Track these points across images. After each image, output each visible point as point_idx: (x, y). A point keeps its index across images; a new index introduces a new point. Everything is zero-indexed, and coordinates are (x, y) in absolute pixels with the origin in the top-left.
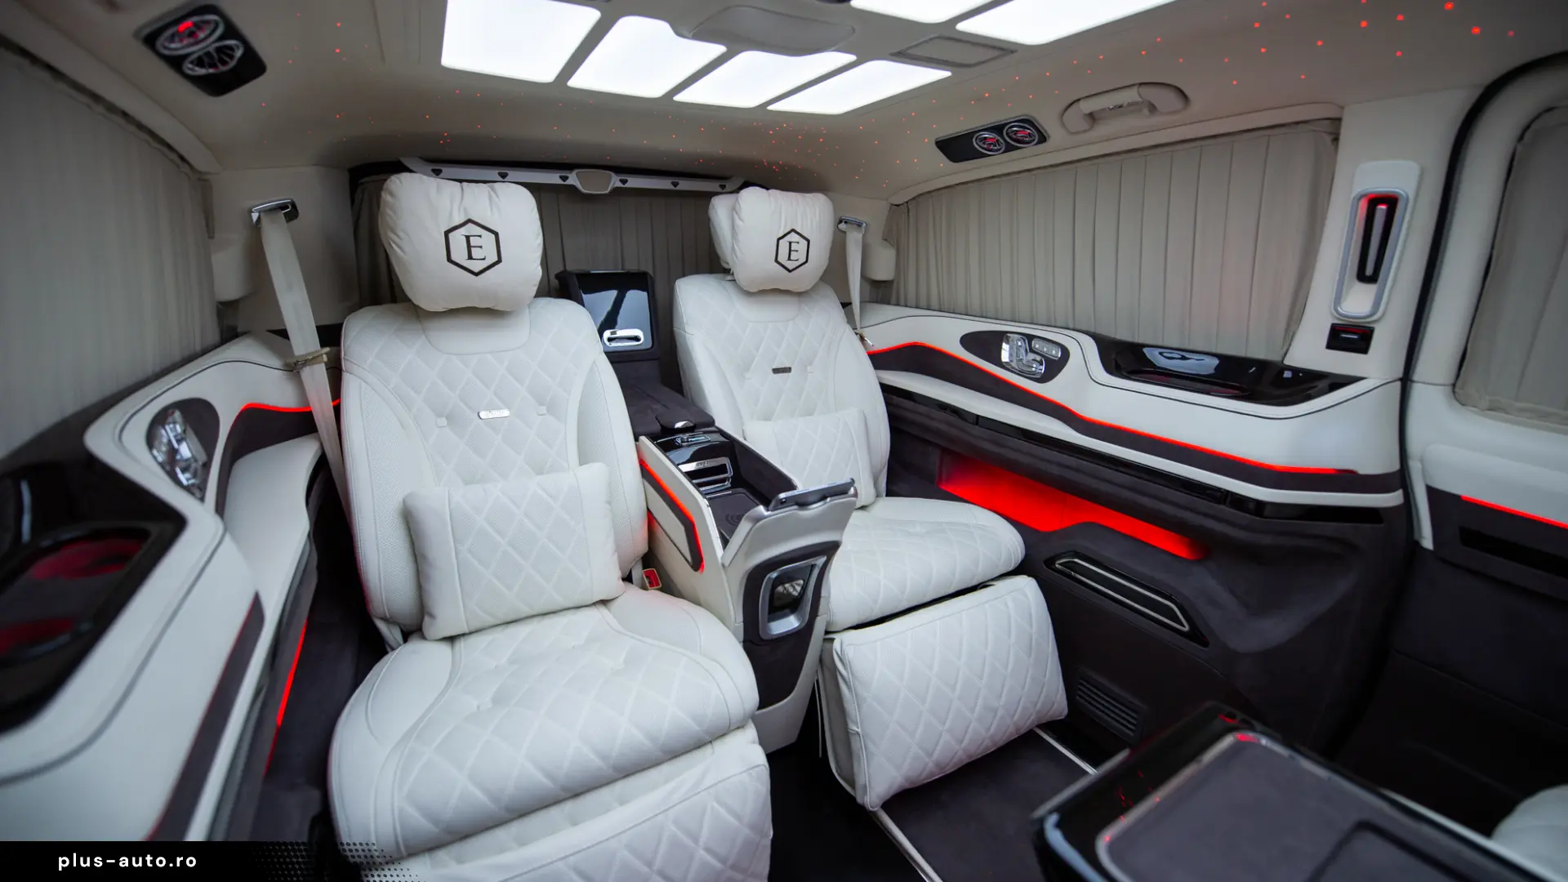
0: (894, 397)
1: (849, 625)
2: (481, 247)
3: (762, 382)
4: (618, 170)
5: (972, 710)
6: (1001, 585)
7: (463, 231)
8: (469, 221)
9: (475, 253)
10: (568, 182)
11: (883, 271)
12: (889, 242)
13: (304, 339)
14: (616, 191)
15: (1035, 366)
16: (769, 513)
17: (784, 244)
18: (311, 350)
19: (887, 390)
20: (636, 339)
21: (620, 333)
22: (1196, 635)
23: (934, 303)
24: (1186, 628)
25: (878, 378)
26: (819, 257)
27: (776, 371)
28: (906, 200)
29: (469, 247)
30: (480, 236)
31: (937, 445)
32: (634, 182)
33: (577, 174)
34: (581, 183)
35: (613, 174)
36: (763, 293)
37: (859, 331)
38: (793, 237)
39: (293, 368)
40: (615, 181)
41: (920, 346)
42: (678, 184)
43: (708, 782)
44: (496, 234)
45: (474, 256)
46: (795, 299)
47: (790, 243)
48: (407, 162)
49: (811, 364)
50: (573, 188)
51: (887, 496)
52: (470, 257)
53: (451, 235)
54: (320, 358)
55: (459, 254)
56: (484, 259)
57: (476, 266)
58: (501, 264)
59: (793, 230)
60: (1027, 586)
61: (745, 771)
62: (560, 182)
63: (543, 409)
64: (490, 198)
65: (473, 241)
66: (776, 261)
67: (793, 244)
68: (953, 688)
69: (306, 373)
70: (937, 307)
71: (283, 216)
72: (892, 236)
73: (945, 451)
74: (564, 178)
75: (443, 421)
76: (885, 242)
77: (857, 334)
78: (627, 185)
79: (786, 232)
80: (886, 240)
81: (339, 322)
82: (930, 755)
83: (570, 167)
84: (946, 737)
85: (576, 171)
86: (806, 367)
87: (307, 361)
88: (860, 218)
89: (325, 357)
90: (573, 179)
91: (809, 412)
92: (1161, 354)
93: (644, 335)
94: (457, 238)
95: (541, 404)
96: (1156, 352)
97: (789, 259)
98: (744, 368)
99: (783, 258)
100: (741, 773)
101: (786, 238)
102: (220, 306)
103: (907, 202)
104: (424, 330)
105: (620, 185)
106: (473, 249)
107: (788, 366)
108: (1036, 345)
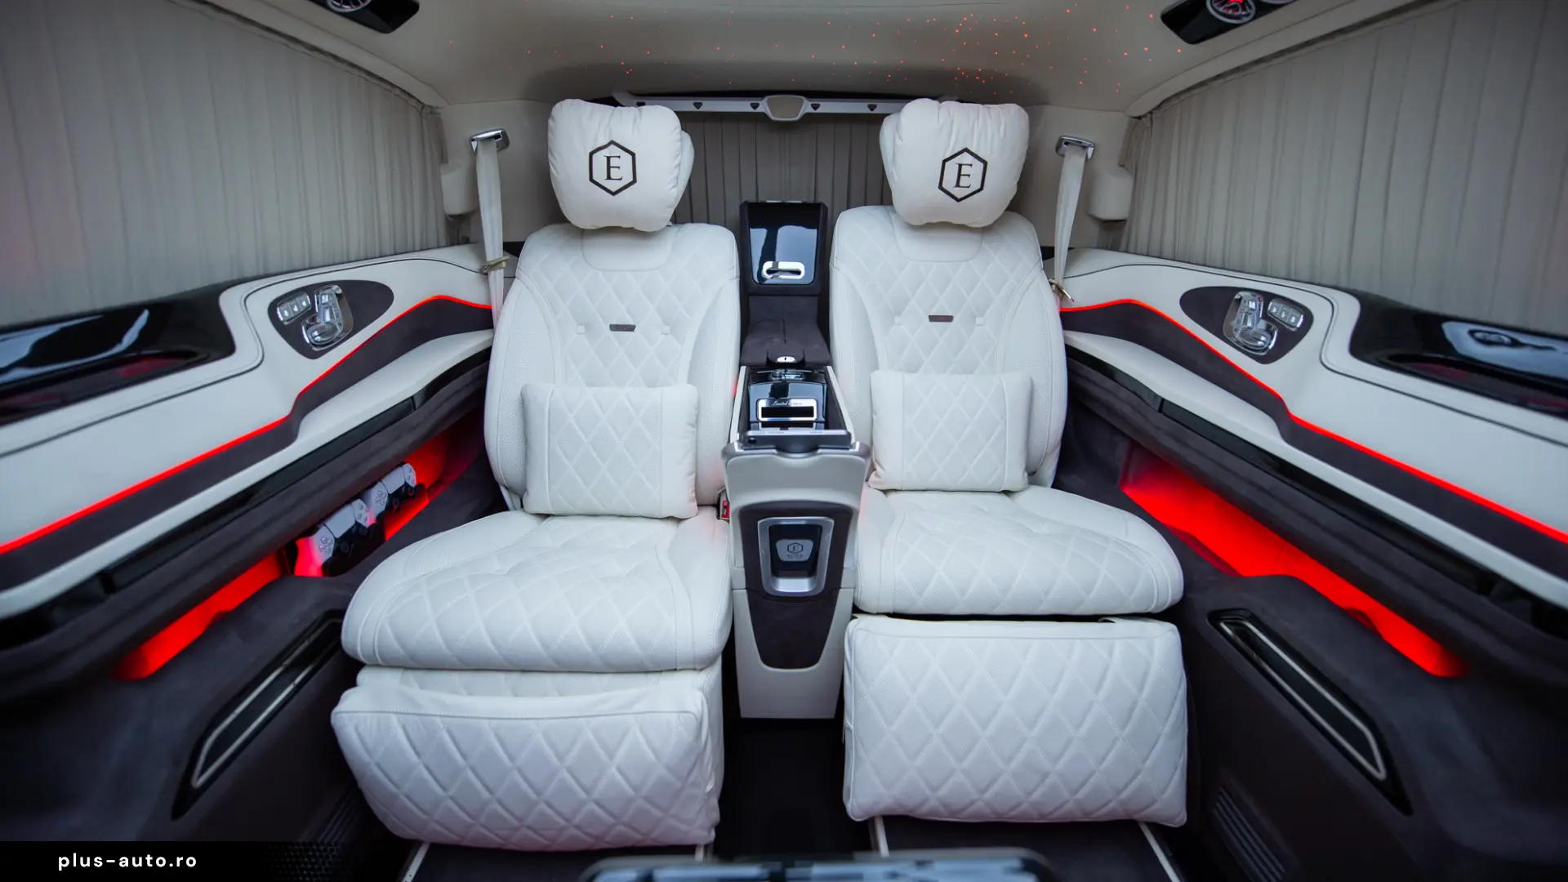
0: (1084, 366)
1: (886, 611)
2: (619, 167)
3: (913, 329)
4: (810, 94)
5: (1008, 760)
6: (1121, 625)
7: (605, 152)
8: (612, 143)
9: (614, 173)
10: (759, 110)
11: (1112, 204)
12: (1127, 169)
13: (494, 249)
14: (808, 118)
15: (1263, 338)
16: (742, 451)
17: (952, 168)
18: (497, 257)
19: (1072, 354)
20: (798, 272)
21: (782, 265)
22: (1394, 790)
23: (1168, 251)
24: (1381, 774)
25: (1065, 338)
26: (1002, 183)
27: (933, 318)
28: (1149, 109)
29: (609, 167)
30: (619, 157)
31: (1124, 435)
32: (827, 107)
33: (768, 101)
34: (771, 111)
35: (803, 98)
36: (929, 226)
37: (1058, 279)
38: (966, 158)
39: (485, 271)
40: (807, 107)
41: (1137, 305)
42: (875, 106)
43: (638, 707)
44: (633, 155)
45: (612, 176)
46: (977, 237)
47: (960, 166)
48: (618, 98)
49: (982, 315)
50: (763, 116)
51: (1054, 486)
52: (609, 178)
53: (594, 156)
54: (499, 266)
55: (600, 174)
56: (621, 179)
57: (613, 186)
58: (636, 184)
59: (966, 150)
60: (1166, 636)
61: (675, 712)
62: (751, 110)
63: (667, 329)
64: (635, 120)
65: (613, 162)
66: (941, 187)
67: (963, 167)
68: (984, 724)
69: (492, 274)
70: (1170, 255)
71: (495, 144)
72: (1129, 161)
73: (1134, 445)
74: (755, 106)
75: (582, 329)
76: (1121, 169)
77: (1051, 284)
78: (819, 111)
79: (956, 152)
80: (1123, 166)
81: (522, 240)
82: (935, 789)
83: (761, 94)
84: (958, 777)
85: (766, 99)
86: (975, 317)
87: (495, 266)
88: (1086, 138)
89: (504, 264)
90: (764, 106)
91: (968, 369)
92: (1472, 333)
93: (806, 269)
94: (600, 159)
95: (667, 324)
96: (1463, 329)
97: (958, 185)
98: (893, 313)
99: (949, 183)
100: (671, 712)
101: (957, 160)
102: (450, 219)
103: (1151, 113)
104: (582, 247)
105: (810, 110)
106: (612, 169)
107: (950, 314)
108: (1274, 308)
